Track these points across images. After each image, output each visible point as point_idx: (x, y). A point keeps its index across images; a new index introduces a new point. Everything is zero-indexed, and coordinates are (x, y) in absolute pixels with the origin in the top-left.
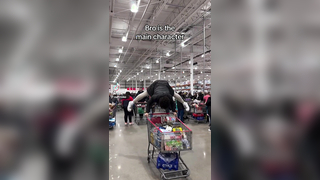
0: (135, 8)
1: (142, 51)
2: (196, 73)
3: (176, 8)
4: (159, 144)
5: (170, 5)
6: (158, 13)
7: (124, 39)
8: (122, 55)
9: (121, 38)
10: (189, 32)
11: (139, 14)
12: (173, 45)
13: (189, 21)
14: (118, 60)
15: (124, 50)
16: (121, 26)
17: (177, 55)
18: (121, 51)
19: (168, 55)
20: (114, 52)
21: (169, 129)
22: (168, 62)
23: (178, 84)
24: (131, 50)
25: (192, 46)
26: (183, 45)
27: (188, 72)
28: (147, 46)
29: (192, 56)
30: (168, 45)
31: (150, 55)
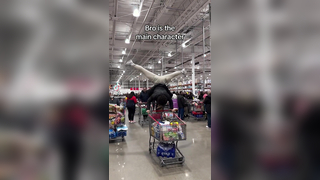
0: (137, 13)
1: (145, 52)
2: (198, 72)
3: (177, 11)
4: (159, 136)
5: (171, 9)
6: (159, 16)
7: (127, 41)
8: (125, 56)
9: (124, 40)
10: (190, 33)
11: (141, 18)
12: (174, 46)
13: (189, 22)
14: (121, 61)
15: (127, 51)
16: (124, 29)
17: (178, 55)
18: (124, 53)
19: (170, 55)
20: (118, 53)
21: (167, 123)
22: (170, 63)
23: (180, 84)
24: (134, 51)
25: (193, 46)
26: (184, 45)
27: (190, 71)
28: (149, 47)
29: (193, 56)
30: (169, 46)
31: (152, 56)
